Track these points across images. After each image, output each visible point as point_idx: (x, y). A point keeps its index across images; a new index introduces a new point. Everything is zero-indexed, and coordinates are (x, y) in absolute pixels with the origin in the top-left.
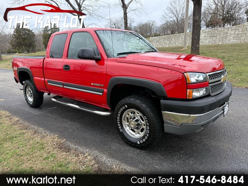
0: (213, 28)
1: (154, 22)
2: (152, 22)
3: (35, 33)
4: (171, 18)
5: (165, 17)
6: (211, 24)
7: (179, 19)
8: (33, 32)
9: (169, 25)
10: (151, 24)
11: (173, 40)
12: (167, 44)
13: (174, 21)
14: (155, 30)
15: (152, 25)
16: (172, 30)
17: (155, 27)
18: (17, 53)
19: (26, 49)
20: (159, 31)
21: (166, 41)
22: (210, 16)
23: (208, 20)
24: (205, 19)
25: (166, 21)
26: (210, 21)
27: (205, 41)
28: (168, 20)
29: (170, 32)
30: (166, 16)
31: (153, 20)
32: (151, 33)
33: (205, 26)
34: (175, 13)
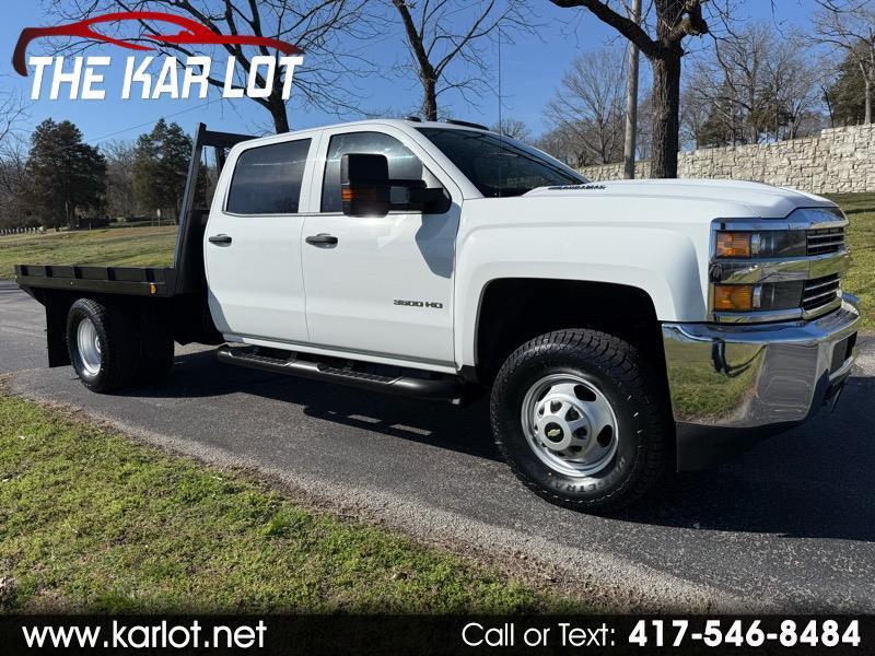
4: (578, 111)
6: (712, 136)
7: (605, 118)
9: (570, 136)
13: (589, 121)
16: (580, 151)
22: (708, 107)
23: (701, 123)
24: (691, 118)
25: (561, 122)
26: (708, 125)
28: (570, 120)
29: (575, 160)
30: (562, 107)
33: (695, 141)
34: (593, 96)
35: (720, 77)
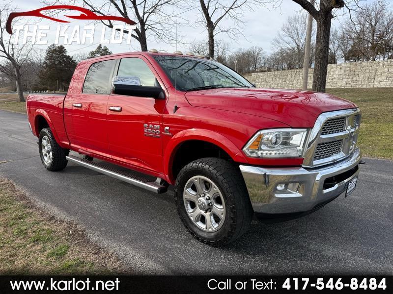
0: (355, 61)
1: (261, 49)
2: (257, 50)
3: (77, 61)
4: (288, 44)
5: (278, 42)
6: (352, 56)
7: (301, 47)
8: (73, 59)
9: (284, 55)
10: (256, 54)
11: (288, 79)
12: (279, 85)
13: (294, 49)
14: (262, 62)
15: (258, 54)
16: (289, 62)
17: (263, 58)
18: (47, 91)
19: (62, 85)
20: (269, 64)
21: (278, 79)
22: (351, 42)
23: (348, 50)
24: (343, 47)
25: (280, 48)
26: (351, 51)
27: (340, 81)
28: (284, 48)
29: (286, 66)
30: (281, 41)
31: (260, 47)
32: (256, 66)
33: (344, 58)
34: (295, 37)
35: (358, 28)
